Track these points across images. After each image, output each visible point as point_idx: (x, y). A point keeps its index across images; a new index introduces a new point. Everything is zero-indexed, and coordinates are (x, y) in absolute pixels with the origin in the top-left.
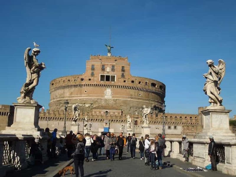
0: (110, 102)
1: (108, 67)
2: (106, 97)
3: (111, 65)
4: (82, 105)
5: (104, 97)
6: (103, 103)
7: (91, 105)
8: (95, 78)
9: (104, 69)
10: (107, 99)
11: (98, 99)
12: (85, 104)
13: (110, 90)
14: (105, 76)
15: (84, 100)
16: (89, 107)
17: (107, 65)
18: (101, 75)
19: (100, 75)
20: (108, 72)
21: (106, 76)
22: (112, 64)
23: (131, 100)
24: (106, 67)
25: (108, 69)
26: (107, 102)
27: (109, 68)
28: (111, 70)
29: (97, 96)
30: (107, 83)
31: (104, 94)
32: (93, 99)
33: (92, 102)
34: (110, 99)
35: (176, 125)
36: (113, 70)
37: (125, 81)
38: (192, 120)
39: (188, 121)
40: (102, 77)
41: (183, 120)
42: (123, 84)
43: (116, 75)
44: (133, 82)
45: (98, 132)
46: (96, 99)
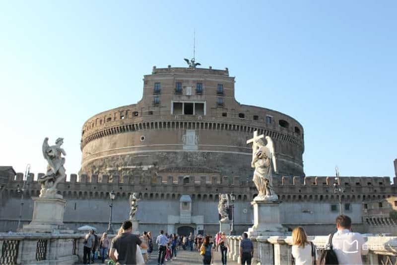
0: (194, 160)
1: (189, 86)
2: (186, 149)
3: (194, 82)
4: (135, 167)
5: (182, 149)
6: (180, 162)
7: (153, 166)
8: (162, 109)
9: (181, 90)
10: (187, 153)
11: (168, 153)
12: (141, 164)
13: (194, 133)
14: (182, 103)
15: (139, 156)
16: (150, 170)
17: (187, 81)
18: (174, 103)
19: (172, 102)
20: (189, 96)
21: (185, 104)
22: (197, 81)
23: (239, 154)
24: (185, 87)
25: (189, 90)
26: (189, 159)
27: (191, 88)
28: (195, 92)
29: (167, 148)
30: (188, 118)
31: (181, 141)
32: (157, 154)
33: (157, 161)
34: (195, 153)
35: (348, 202)
36: (199, 92)
37: (224, 115)
38: (385, 188)
39: (375, 191)
40: (177, 106)
41: (363, 189)
42: (221, 120)
43: (205, 103)
44: (242, 115)
45: (167, 224)
46: (164, 154)
